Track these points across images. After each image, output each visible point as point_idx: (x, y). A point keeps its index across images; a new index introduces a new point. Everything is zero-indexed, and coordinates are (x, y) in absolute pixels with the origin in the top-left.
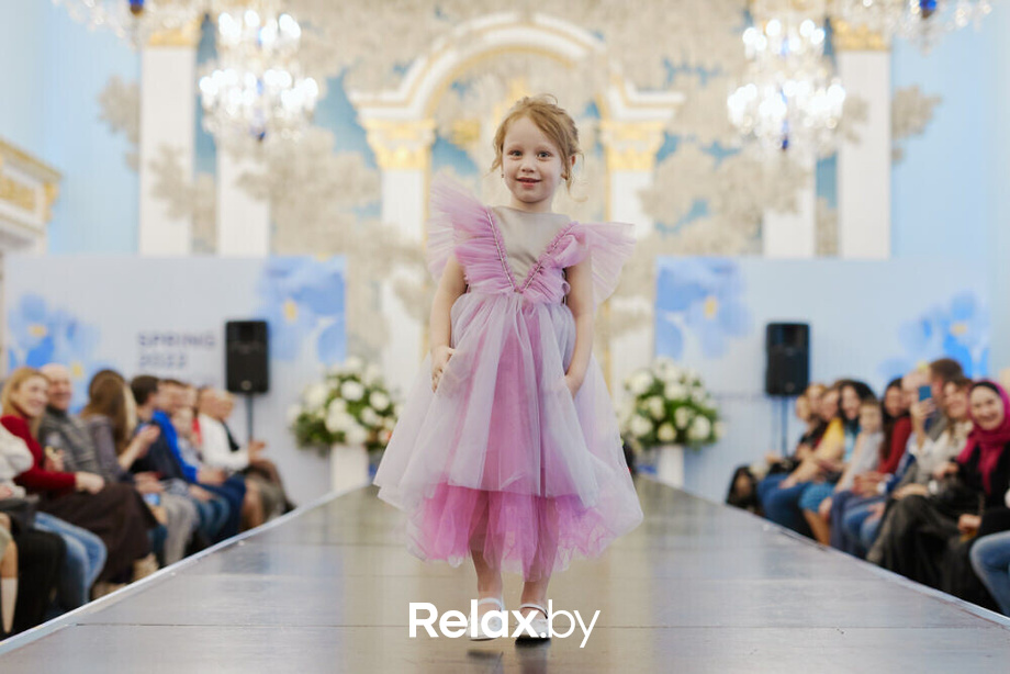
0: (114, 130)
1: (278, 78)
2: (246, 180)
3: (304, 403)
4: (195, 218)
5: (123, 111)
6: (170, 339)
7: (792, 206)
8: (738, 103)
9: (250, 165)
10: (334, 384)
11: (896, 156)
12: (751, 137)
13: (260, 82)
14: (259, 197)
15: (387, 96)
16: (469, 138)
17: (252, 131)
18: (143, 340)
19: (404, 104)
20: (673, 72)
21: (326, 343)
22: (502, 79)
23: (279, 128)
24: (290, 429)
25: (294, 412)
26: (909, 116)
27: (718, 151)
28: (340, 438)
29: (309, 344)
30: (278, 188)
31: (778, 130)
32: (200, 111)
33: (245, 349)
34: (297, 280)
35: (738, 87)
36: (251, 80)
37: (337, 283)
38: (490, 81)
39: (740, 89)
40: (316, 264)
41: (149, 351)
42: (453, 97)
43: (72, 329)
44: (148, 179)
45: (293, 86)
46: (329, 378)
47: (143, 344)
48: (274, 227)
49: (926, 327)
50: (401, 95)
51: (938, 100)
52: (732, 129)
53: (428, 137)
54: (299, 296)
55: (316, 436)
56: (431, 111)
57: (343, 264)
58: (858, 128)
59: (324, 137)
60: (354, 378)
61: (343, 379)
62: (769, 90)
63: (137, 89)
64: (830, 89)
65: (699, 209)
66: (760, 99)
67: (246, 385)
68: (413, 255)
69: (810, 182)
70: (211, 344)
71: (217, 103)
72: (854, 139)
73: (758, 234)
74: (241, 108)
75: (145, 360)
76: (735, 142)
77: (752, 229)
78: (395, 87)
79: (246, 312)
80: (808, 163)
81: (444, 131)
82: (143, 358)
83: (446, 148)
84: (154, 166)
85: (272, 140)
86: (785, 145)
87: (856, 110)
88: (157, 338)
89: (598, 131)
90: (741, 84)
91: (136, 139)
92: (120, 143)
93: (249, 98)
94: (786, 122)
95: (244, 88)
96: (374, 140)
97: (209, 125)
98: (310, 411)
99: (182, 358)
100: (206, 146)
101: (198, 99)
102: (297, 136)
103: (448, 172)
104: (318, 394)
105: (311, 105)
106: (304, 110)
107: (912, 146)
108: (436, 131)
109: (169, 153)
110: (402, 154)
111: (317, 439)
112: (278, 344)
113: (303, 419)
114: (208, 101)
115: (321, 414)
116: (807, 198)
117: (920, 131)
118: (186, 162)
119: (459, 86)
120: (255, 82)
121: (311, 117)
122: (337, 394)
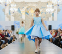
2: (12, 15)
3: (17, 31)
6: (8, 27)
11: (58, 13)
12: (47, 12)
13: (14, 9)
19: (23, 10)
20: (42, 7)
21: (18, 27)
22: (30, 8)
24: (16, 33)
27: (45, 13)
30: (15, 16)
32: (9, 11)
33: (13, 27)
34: (16, 23)
37: (19, 23)
41: (6, 27)
44: (6, 15)
53: (25, 12)
57: (19, 21)
59: (18, 12)
65: (44, 17)
67: (13, 30)
68: (24, 20)
70: (10, 27)
73: (48, 19)
83: (27, 13)
87: (55, 10)
92: (4, 13)
100: (10, 13)
102: (16, 13)
105: (17, 10)
109: (7, 13)
110: (23, 13)
112: (15, 27)
116: (52, 16)
119: (27, 9)
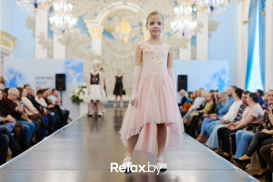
0: (29, 28)
1: (67, 18)
2: (60, 40)
3: (74, 93)
4: (48, 49)
5: (31, 24)
6: (43, 78)
7: (186, 47)
8: (173, 25)
9: (61, 37)
10: (81, 89)
11: (210, 36)
12: (176, 32)
13: (63, 19)
14: (63, 44)
15: (93, 21)
16: (112, 31)
17: (62, 30)
18: (36, 78)
19: (96, 23)
21: (79, 79)
22: (119, 17)
23: (68, 30)
24: (70, 99)
25: (71, 95)
26: (212, 27)
27: (169, 34)
28: (82, 101)
29: (75, 79)
30: (68, 42)
31: (181, 31)
32: (49, 25)
33: (60, 80)
34: (72, 65)
35: (173, 21)
36: (61, 18)
37: (81, 65)
38: (117, 17)
39: (173, 22)
40: (76, 61)
41: (38, 80)
42: (108, 21)
43: (20, 76)
44: (37, 40)
45: (71, 20)
46: (79, 87)
47: (36, 79)
48: (66, 51)
49: (215, 76)
50: (96, 21)
51: (219, 23)
52: (172, 30)
53: (102, 31)
54: (73, 68)
55: (76, 100)
56: (103, 24)
57: (82, 61)
58: (201, 29)
59: (78, 30)
60: (85, 87)
61: (83, 87)
62: (180, 22)
63: (34, 19)
64: (194, 21)
66: (178, 24)
67: (60, 89)
68: (98, 58)
69: (190, 42)
70: (52, 79)
71: (53, 24)
72: (200, 32)
73: (178, 53)
74: (59, 25)
75: (37, 83)
76: (172, 33)
77: (176, 52)
78: (94, 19)
79: (60, 72)
80: (190, 37)
81: (106, 29)
82: (37, 82)
83: (107, 33)
84: (38, 37)
85: (66, 32)
86: (183, 34)
87: (200, 25)
88: (40, 78)
89: (141, 29)
90: (173, 20)
91: (34, 30)
92: (30, 31)
93: (61, 22)
94: (184, 29)
95: (59, 20)
96: (90, 31)
97: (51, 29)
98: (75, 95)
99: (46, 82)
100: (51, 33)
101: (49, 22)
102: (72, 31)
103: (107, 39)
104: (77, 91)
105: (75, 24)
106: (73, 25)
107: (213, 34)
108: (104, 29)
109: (42, 34)
110: (96, 34)
111: (77, 101)
112: (68, 79)
113: (74, 96)
114: (51, 23)
115: (77, 95)
116: (189, 45)
117: (215, 30)
118: (46, 36)
119: (110, 19)
120: (62, 19)
121: (75, 27)
122: (81, 91)
